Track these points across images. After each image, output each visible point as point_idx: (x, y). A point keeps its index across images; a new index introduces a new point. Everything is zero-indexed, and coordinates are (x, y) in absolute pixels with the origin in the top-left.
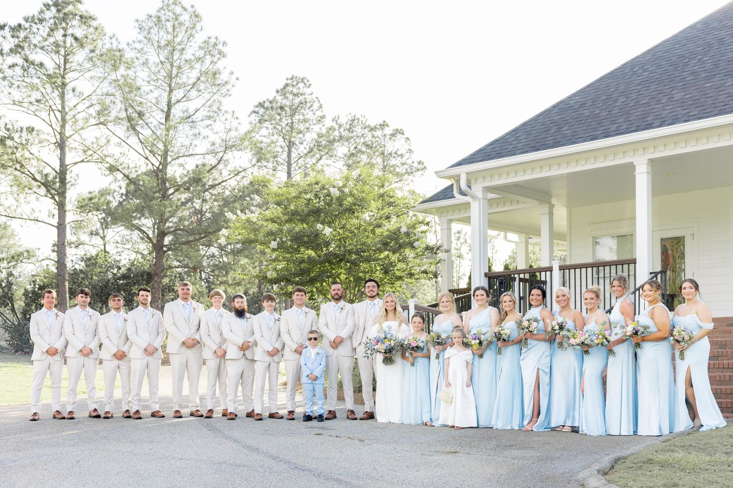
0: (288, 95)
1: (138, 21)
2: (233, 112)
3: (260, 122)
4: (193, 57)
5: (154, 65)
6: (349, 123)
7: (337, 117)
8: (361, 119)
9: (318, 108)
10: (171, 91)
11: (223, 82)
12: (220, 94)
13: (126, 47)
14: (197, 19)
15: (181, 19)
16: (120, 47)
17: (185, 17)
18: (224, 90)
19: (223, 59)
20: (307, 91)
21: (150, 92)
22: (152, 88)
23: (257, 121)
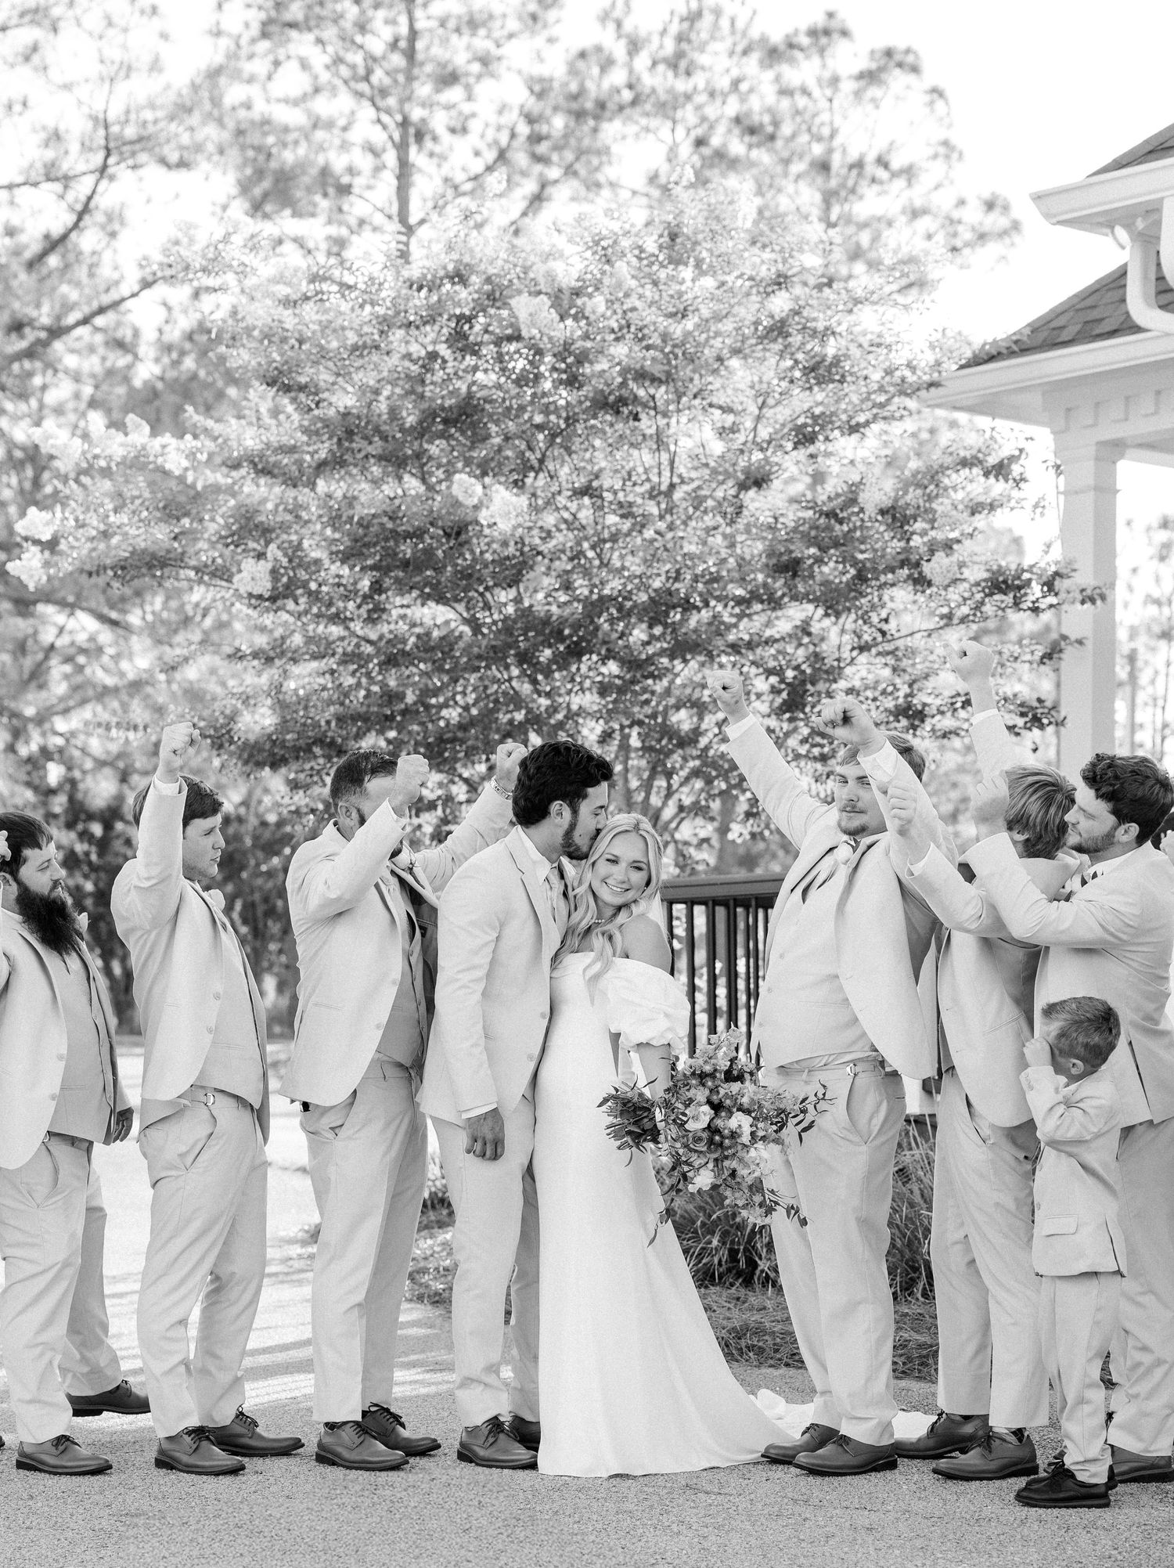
3: (269, 30)
6: (674, 28)
8: (729, 9)
23: (255, 30)
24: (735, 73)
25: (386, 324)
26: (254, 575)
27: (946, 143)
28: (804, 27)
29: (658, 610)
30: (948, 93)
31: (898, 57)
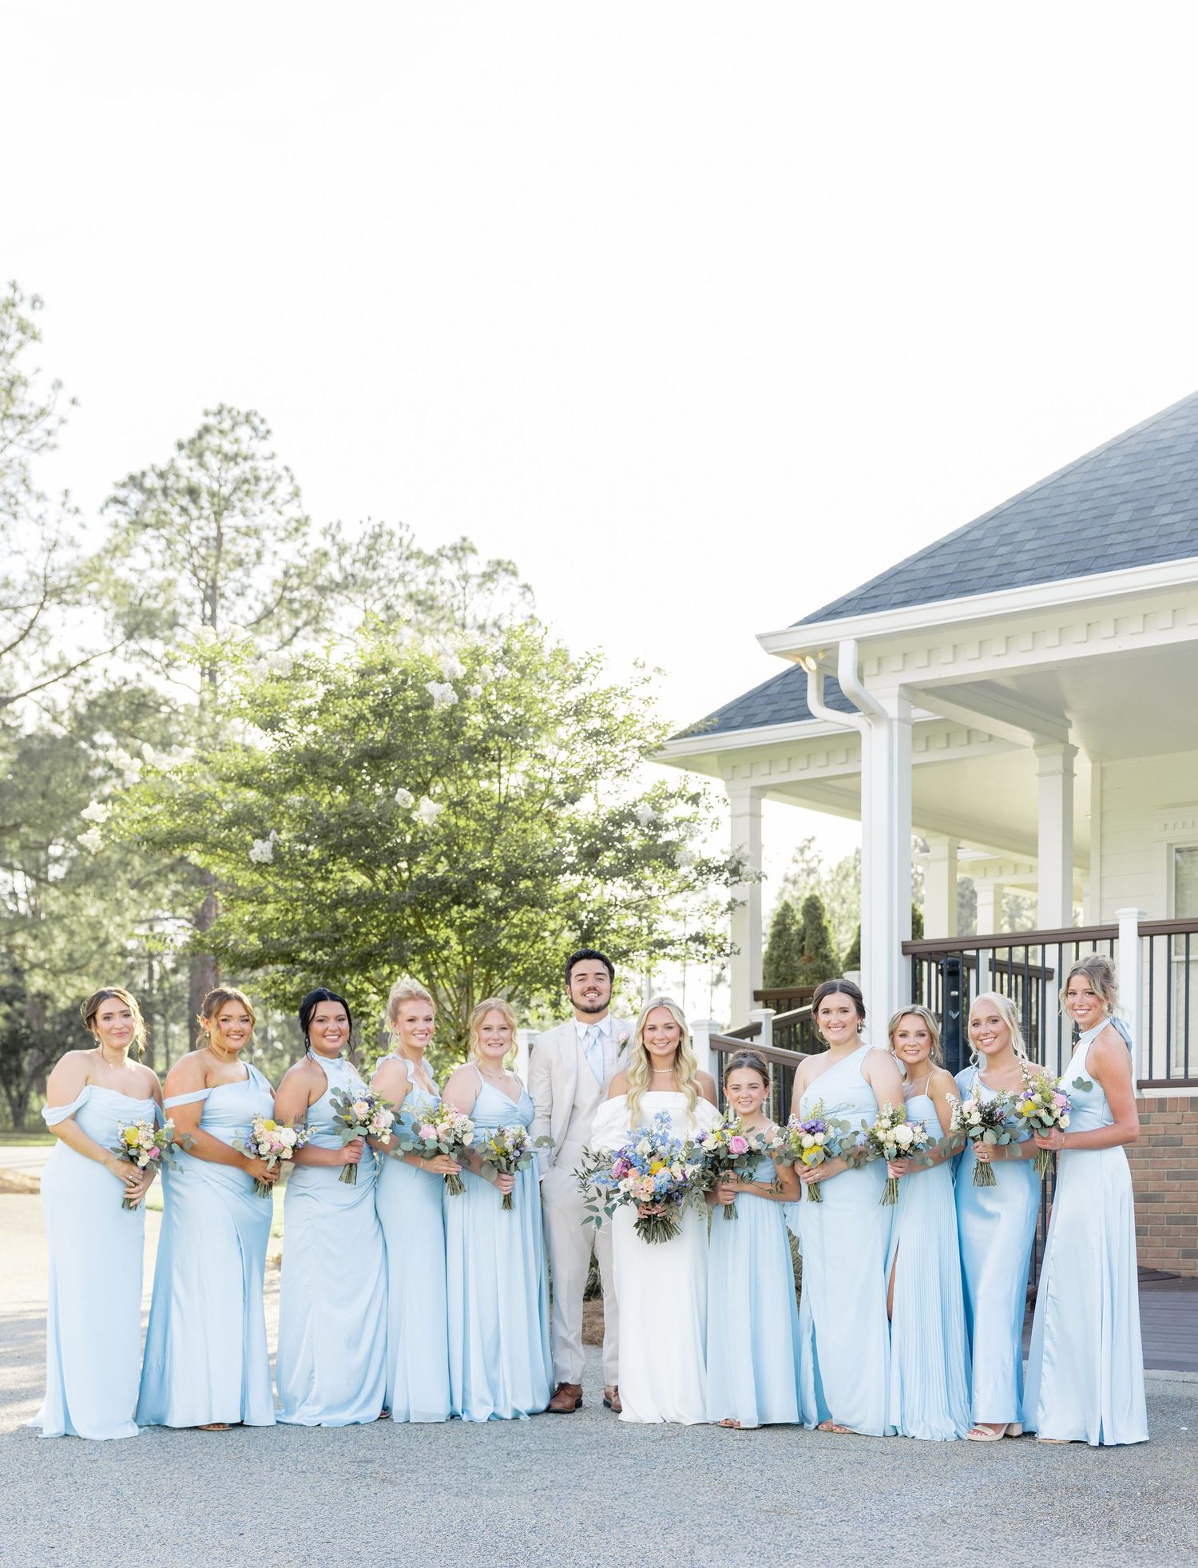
0: (209, 458)
2: (66, 493)
3: (131, 527)
6: (367, 541)
7: (334, 526)
8: (399, 533)
9: (288, 497)
11: (34, 410)
12: (25, 443)
18: (37, 432)
19: (32, 345)
20: (261, 448)
24: (401, 570)
26: (262, 850)
27: (531, 617)
28: (448, 545)
30: (533, 588)
31: (505, 566)
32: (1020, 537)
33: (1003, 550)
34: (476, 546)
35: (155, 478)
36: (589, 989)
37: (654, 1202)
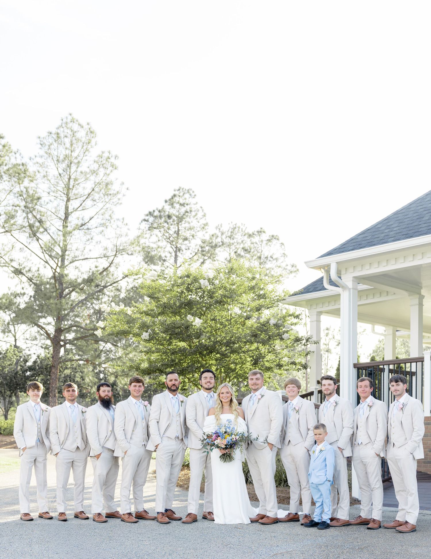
0: (175, 205)
1: (39, 138)
2: (123, 219)
3: (150, 229)
4: (88, 170)
5: (53, 177)
6: (230, 230)
7: (220, 225)
8: (241, 227)
9: (202, 217)
10: (68, 200)
11: (115, 192)
12: (111, 203)
13: (28, 161)
14: (92, 135)
15: (78, 135)
16: (24, 161)
17: (81, 134)
18: (115, 200)
19: (115, 171)
20: (192, 201)
21: (49, 202)
22: (52, 198)
23: (147, 228)
24: (242, 239)
25: (173, 285)
26: (145, 335)
27: (284, 254)
28: (256, 231)
29: (228, 344)
30: (284, 244)
31: (275, 237)
32: (393, 226)
33: (387, 231)
34: (265, 230)
35: (158, 212)
36: (208, 382)
37: (226, 448)
